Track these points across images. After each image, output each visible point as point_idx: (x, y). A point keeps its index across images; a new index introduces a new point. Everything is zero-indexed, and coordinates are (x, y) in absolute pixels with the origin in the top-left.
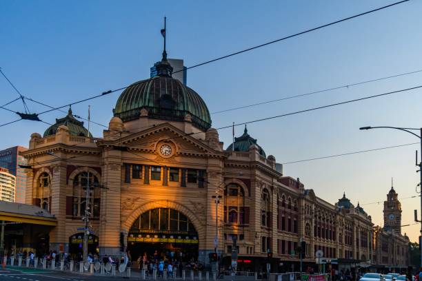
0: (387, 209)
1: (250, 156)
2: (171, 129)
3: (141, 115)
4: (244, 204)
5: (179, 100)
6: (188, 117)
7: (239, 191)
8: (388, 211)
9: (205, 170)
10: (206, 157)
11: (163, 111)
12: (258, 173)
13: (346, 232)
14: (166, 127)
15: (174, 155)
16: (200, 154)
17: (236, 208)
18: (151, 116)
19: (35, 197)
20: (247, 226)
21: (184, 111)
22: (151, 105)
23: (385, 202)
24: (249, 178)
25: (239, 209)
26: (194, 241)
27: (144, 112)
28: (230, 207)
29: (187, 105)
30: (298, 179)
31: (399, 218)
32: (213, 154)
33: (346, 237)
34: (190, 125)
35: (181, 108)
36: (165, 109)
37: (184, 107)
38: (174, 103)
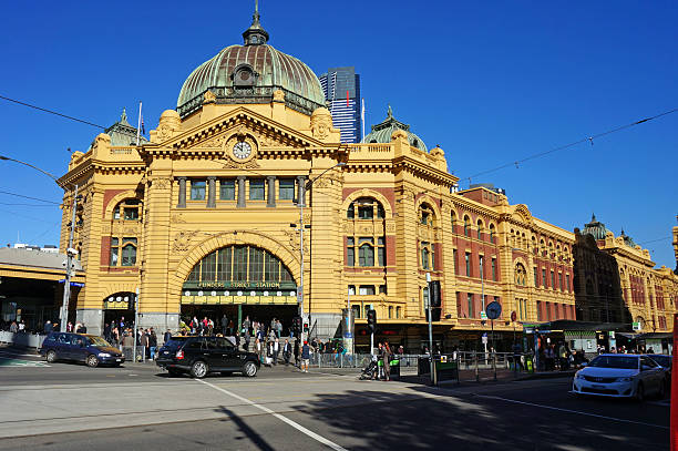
2: (250, 116)
4: (385, 231)
5: (265, 71)
6: (279, 95)
7: (375, 211)
9: (308, 176)
10: (309, 156)
11: (240, 91)
13: (599, 278)
14: (242, 113)
15: (255, 158)
16: (297, 150)
17: (372, 239)
18: (220, 100)
20: (392, 269)
21: (273, 86)
22: (221, 84)
24: (390, 186)
25: (376, 240)
26: (292, 299)
27: (208, 96)
28: (361, 238)
29: (278, 76)
32: (318, 148)
33: (600, 286)
34: (283, 107)
35: (268, 83)
36: (242, 87)
37: (273, 80)
38: (257, 75)
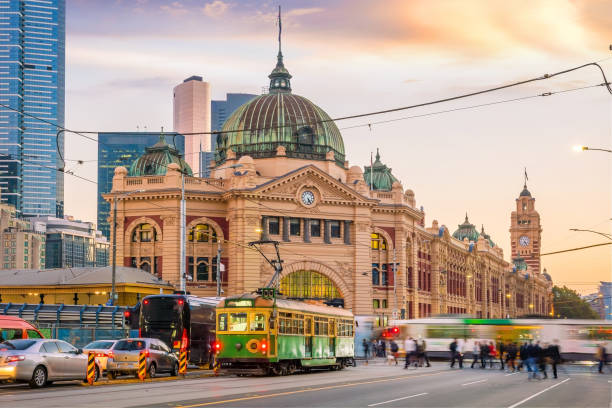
0: (516, 226)
1: (394, 197)
2: (316, 173)
3: (278, 154)
4: (387, 260)
5: (319, 132)
6: (331, 156)
7: (381, 244)
8: (518, 230)
9: (352, 222)
10: (354, 206)
11: (303, 148)
12: (404, 219)
14: (310, 169)
15: (317, 204)
16: (347, 202)
17: (379, 265)
18: (289, 154)
19: (128, 255)
20: (392, 289)
21: (326, 146)
22: (288, 139)
23: (513, 214)
24: (392, 226)
25: (381, 267)
27: (281, 150)
29: (329, 139)
30: (422, 208)
31: (537, 244)
32: (362, 202)
34: (334, 164)
35: (322, 143)
36: (304, 145)
37: (325, 142)
38: (314, 135)
